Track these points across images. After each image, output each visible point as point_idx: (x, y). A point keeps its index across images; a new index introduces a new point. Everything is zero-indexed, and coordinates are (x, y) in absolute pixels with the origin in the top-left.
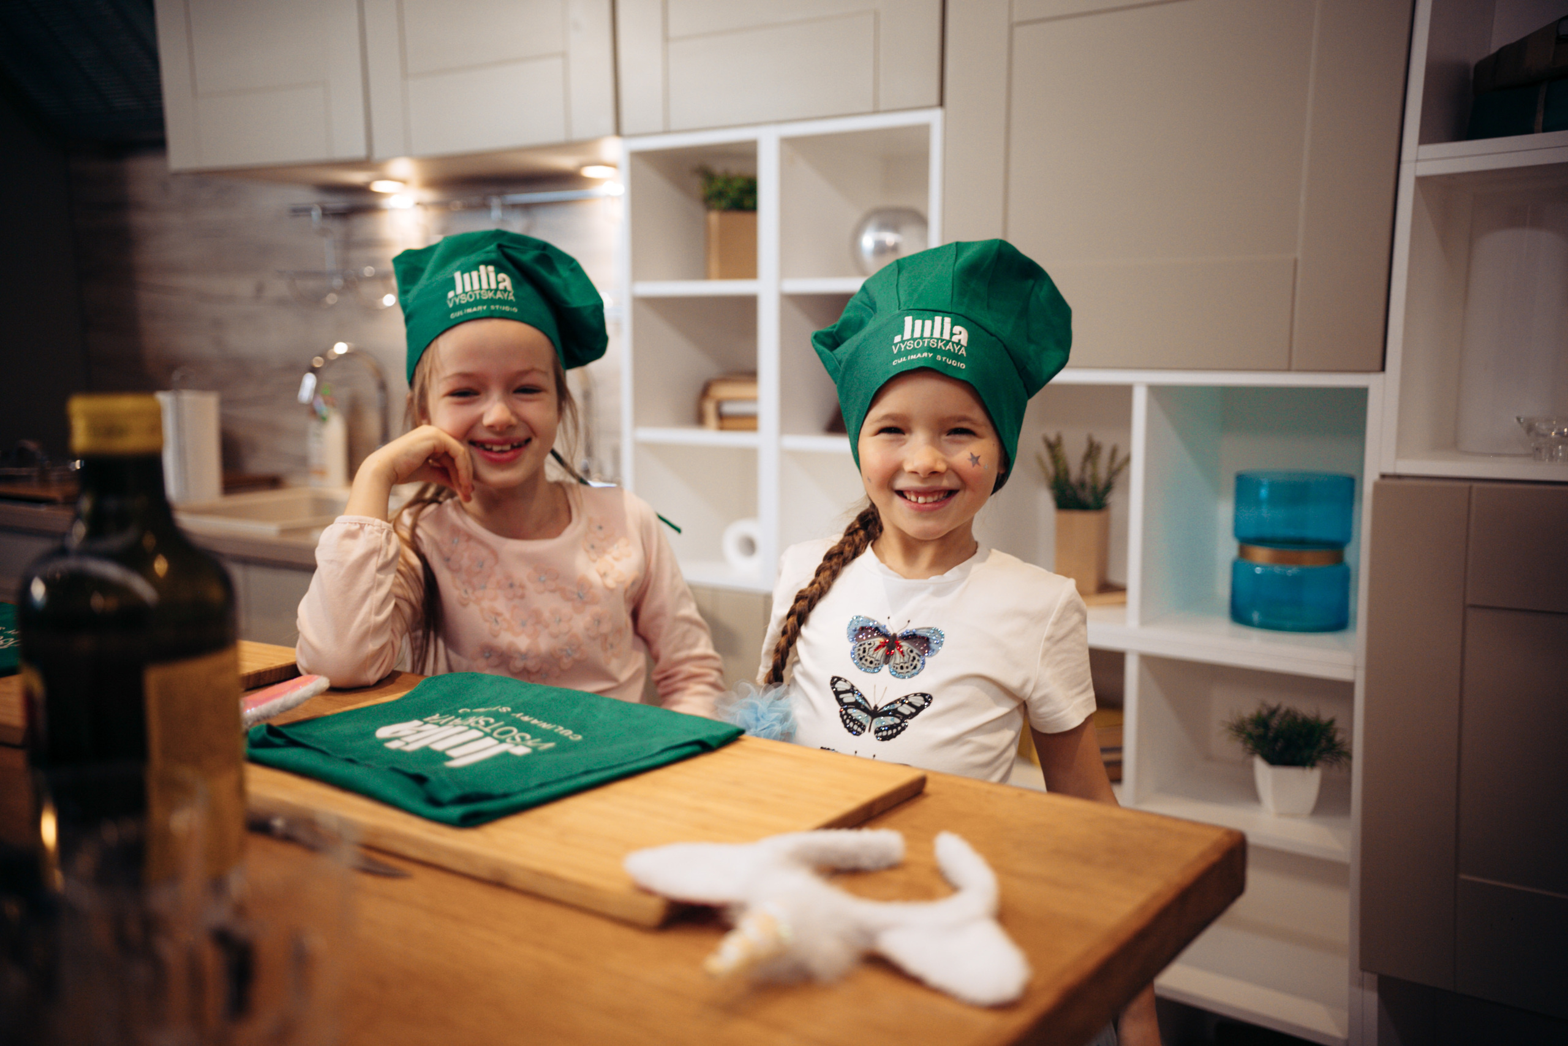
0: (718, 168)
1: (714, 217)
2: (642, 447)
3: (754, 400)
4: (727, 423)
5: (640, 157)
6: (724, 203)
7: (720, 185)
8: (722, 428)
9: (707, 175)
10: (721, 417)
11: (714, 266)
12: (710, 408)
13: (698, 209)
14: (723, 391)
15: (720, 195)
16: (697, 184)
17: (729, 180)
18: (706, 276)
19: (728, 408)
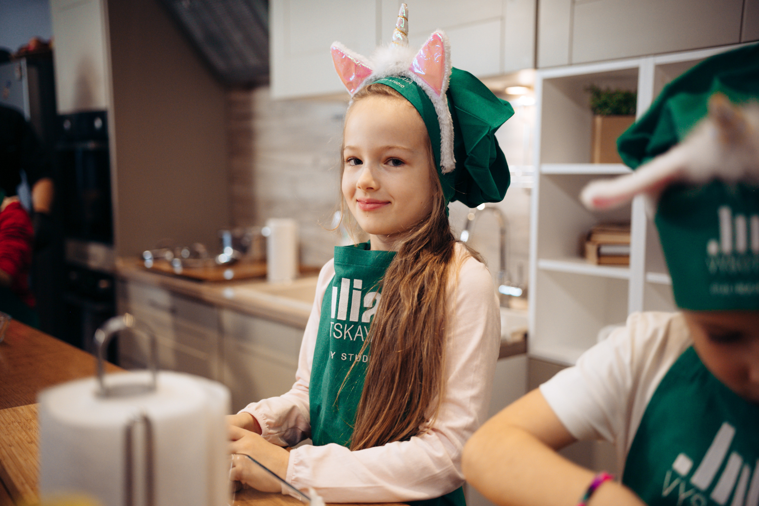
0: (603, 87)
1: (599, 120)
2: (542, 272)
3: (627, 244)
4: (603, 260)
5: (549, 82)
6: (607, 110)
7: (603, 98)
8: (600, 263)
9: (596, 93)
10: (599, 255)
11: (597, 153)
12: (591, 249)
13: (588, 115)
14: (602, 238)
15: (605, 105)
16: (588, 98)
17: (611, 95)
18: (592, 161)
19: (605, 250)
